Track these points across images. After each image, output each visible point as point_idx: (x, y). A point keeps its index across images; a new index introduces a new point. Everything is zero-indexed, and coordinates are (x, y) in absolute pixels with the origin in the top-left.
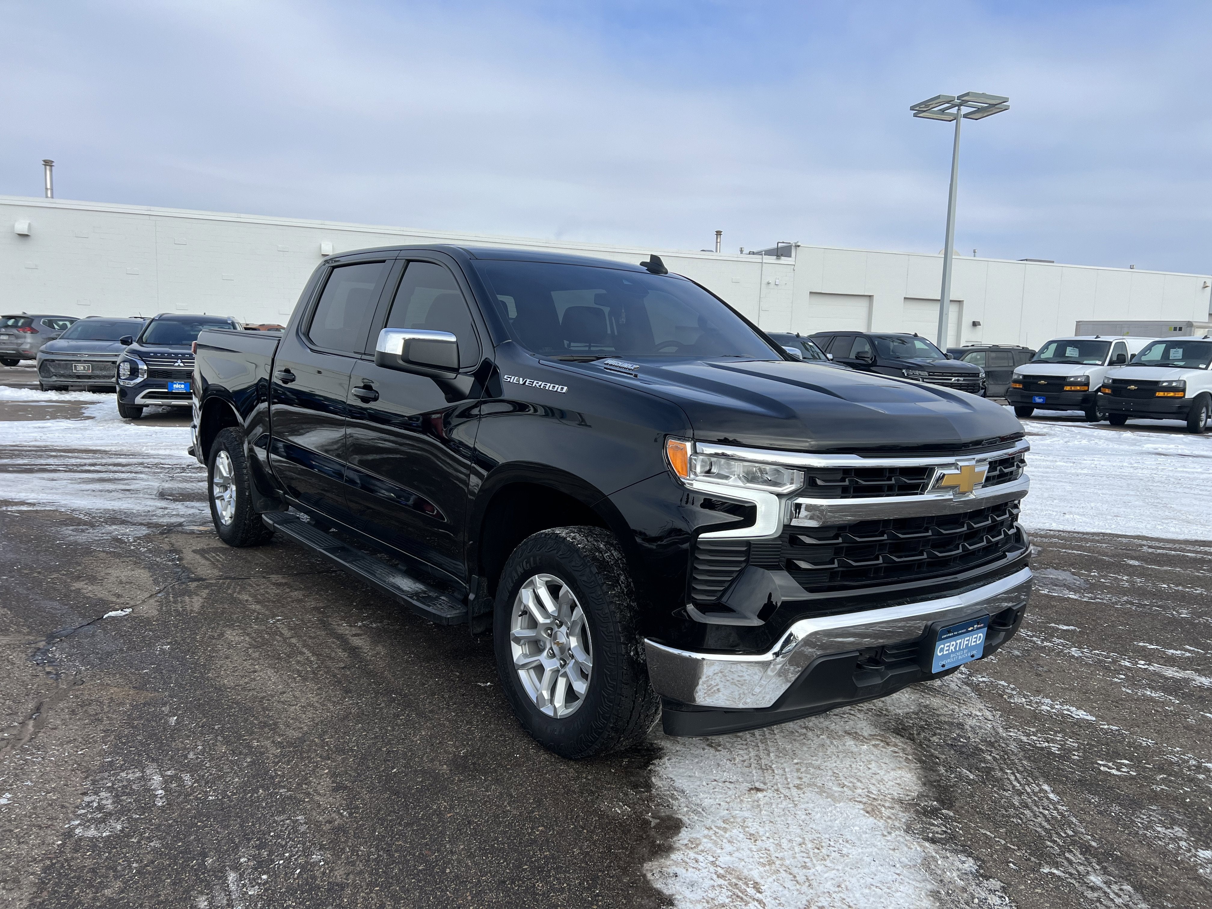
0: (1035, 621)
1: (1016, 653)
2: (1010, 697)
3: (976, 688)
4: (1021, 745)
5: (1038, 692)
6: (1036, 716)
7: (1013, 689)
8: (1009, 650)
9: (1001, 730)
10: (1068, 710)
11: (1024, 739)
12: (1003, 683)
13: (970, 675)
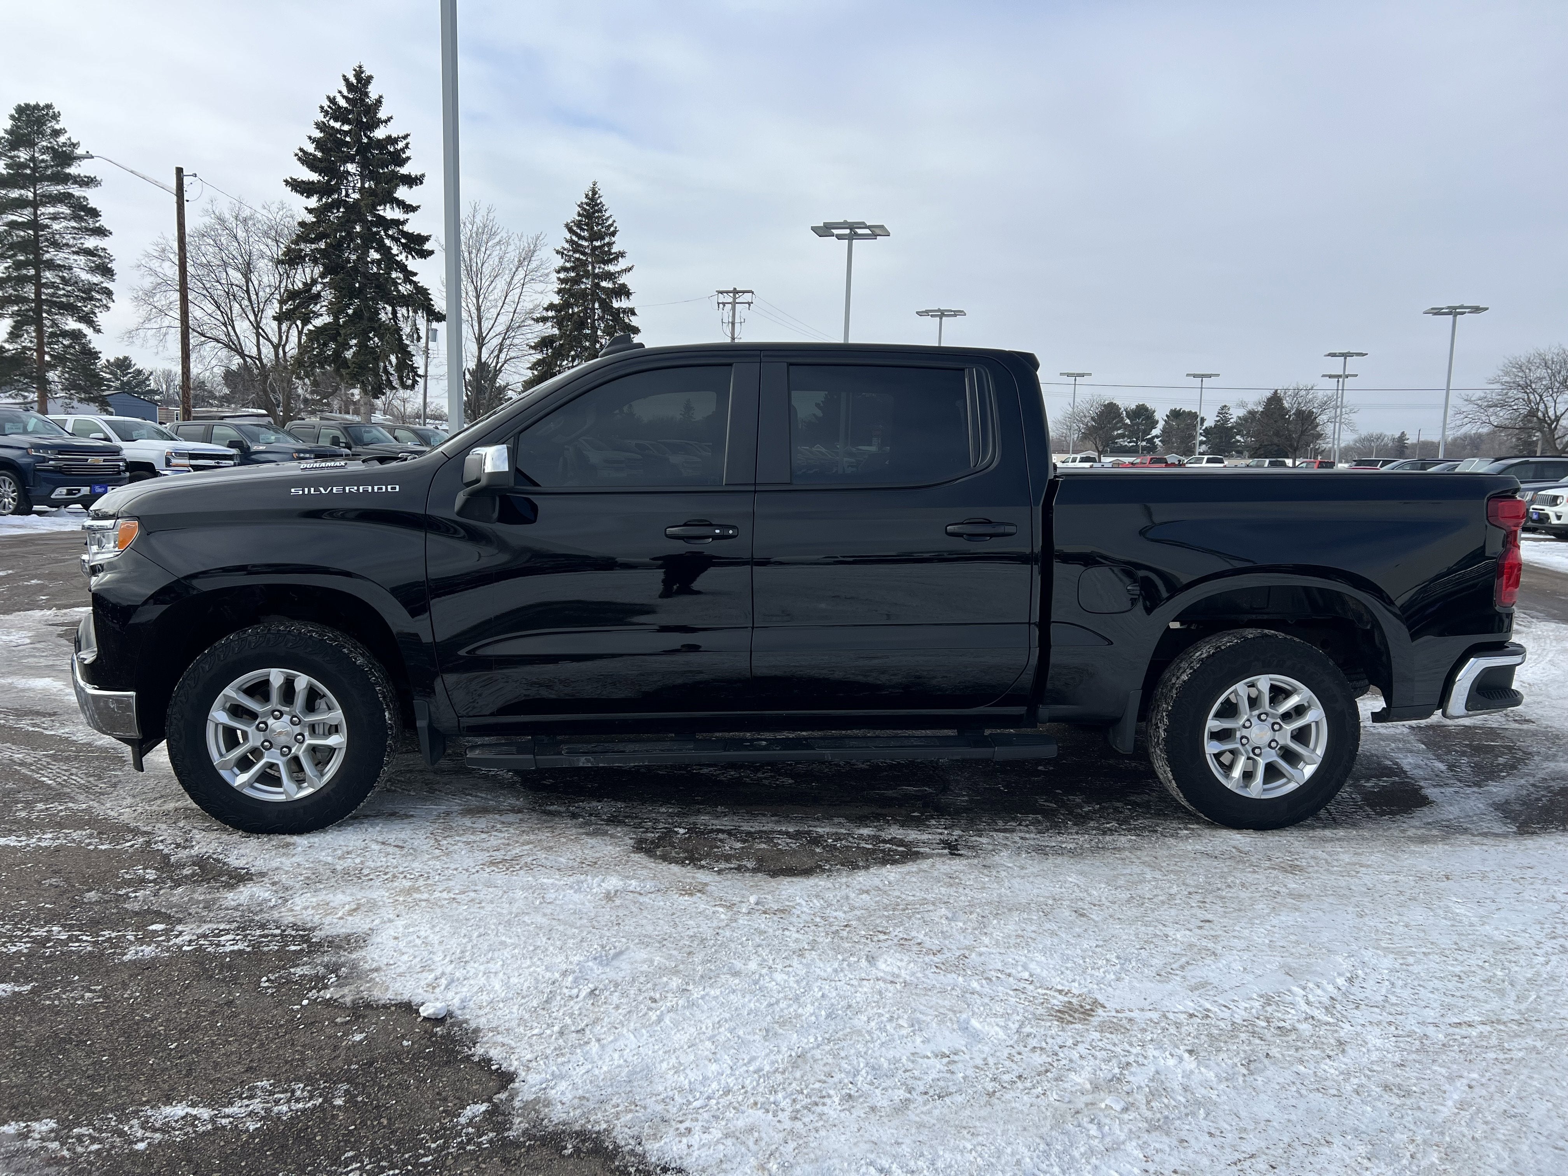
0: (67, 984)
1: (92, 896)
2: (92, 835)
3: (136, 832)
4: (73, 800)
5: (57, 850)
6: (59, 825)
7: (90, 844)
8: (106, 897)
9: (96, 805)
10: (20, 841)
11: (71, 805)
12: (103, 847)
13: (148, 843)
